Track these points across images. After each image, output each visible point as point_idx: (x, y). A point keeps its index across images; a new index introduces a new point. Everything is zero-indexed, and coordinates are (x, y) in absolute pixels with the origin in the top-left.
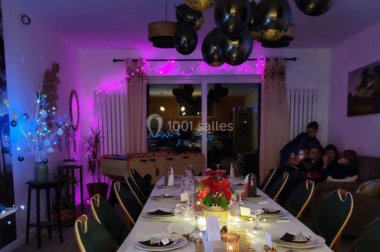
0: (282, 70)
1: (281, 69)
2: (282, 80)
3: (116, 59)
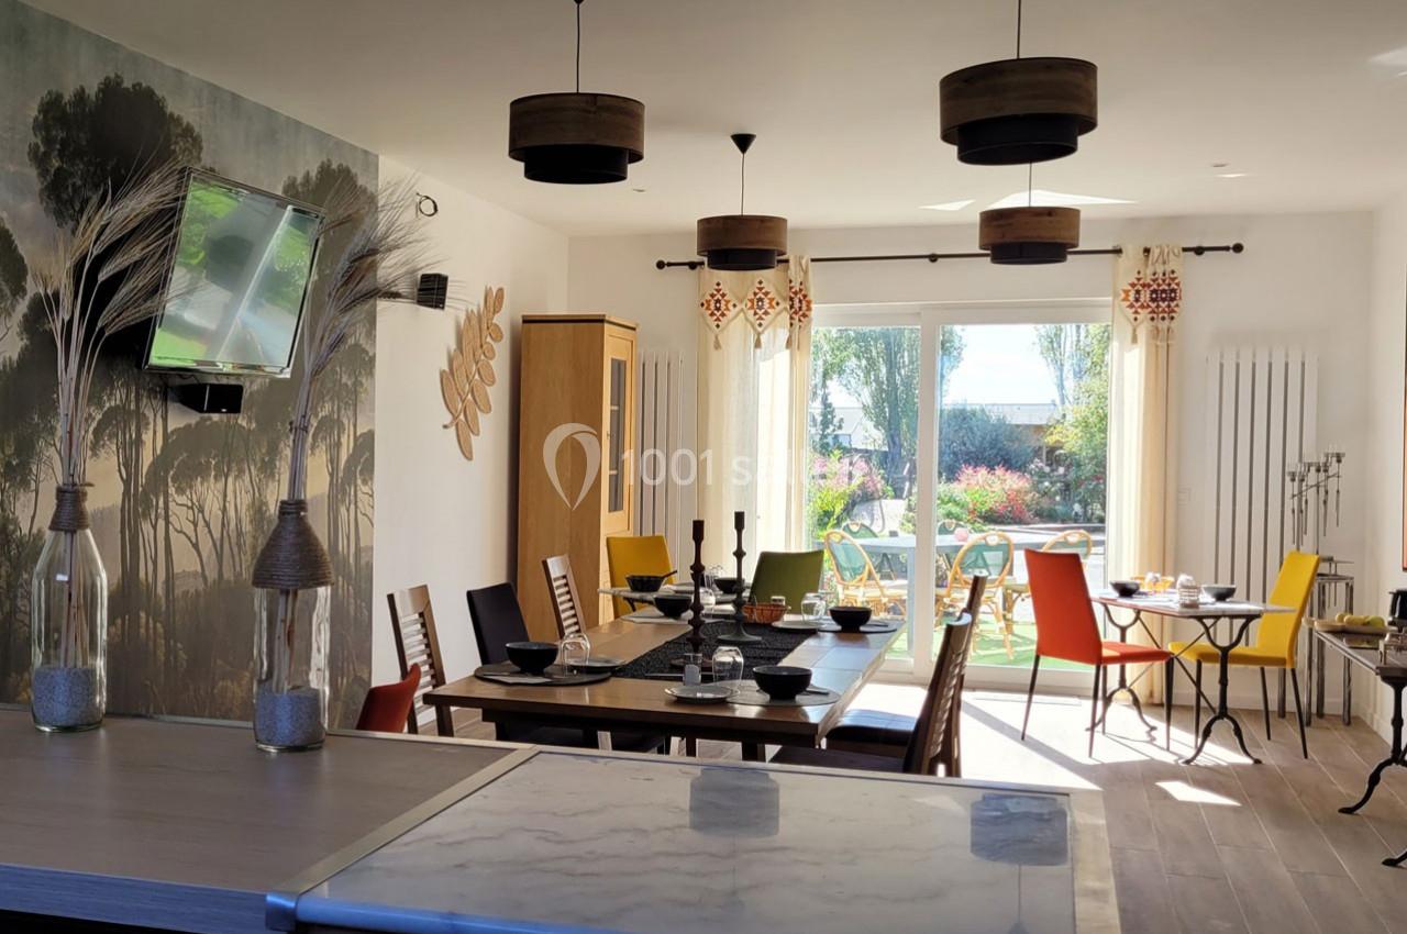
0: (1169, 285)
1: (1167, 282)
2: (1166, 315)
3: (666, 262)
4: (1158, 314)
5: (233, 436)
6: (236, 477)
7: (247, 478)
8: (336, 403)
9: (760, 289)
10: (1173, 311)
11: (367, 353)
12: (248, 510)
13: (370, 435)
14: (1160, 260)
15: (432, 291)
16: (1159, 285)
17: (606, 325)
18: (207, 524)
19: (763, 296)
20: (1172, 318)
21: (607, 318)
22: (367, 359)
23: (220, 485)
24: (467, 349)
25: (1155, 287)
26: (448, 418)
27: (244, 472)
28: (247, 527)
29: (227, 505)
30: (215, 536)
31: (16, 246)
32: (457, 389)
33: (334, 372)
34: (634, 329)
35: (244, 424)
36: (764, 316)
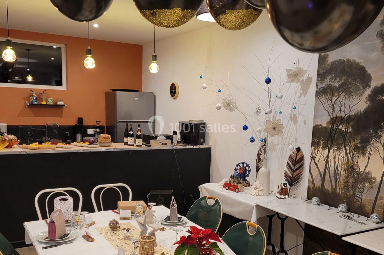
31: (367, 70)
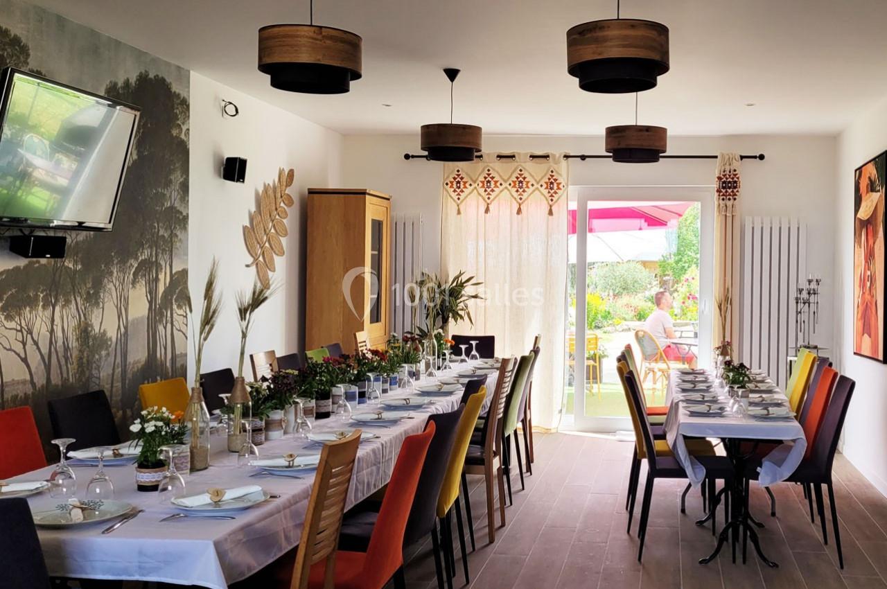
0: (733, 178)
1: (732, 176)
2: (731, 197)
3: (411, 155)
4: (726, 196)
5: (60, 277)
6: (63, 306)
7: (73, 306)
8: (154, 248)
9: (489, 175)
10: (735, 195)
11: (181, 213)
12: (74, 330)
13: (184, 273)
14: (728, 164)
15: (234, 169)
16: (727, 179)
17: (367, 196)
18: (36, 343)
19: (490, 180)
20: (735, 199)
21: (367, 191)
22: (181, 217)
23: (48, 312)
24: (264, 210)
25: (725, 179)
26: (250, 260)
27: (71, 301)
28: (73, 344)
29: (55, 327)
30: (43, 351)
32: (256, 239)
33: (153, 227)
34: (388, 199)
35: (71, 266)
36: (491, 193)
